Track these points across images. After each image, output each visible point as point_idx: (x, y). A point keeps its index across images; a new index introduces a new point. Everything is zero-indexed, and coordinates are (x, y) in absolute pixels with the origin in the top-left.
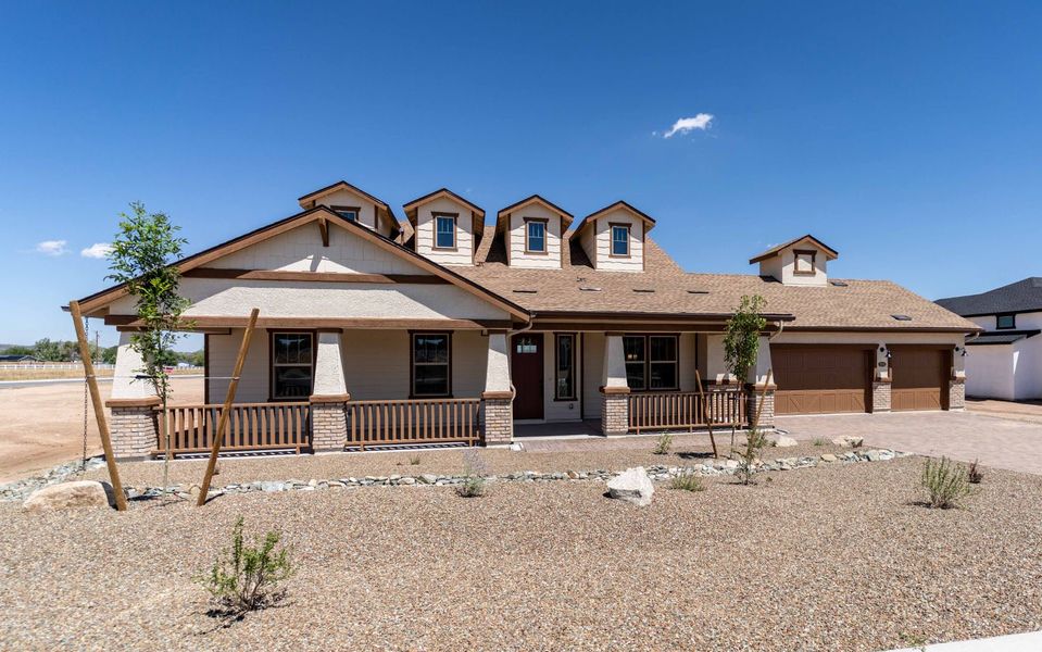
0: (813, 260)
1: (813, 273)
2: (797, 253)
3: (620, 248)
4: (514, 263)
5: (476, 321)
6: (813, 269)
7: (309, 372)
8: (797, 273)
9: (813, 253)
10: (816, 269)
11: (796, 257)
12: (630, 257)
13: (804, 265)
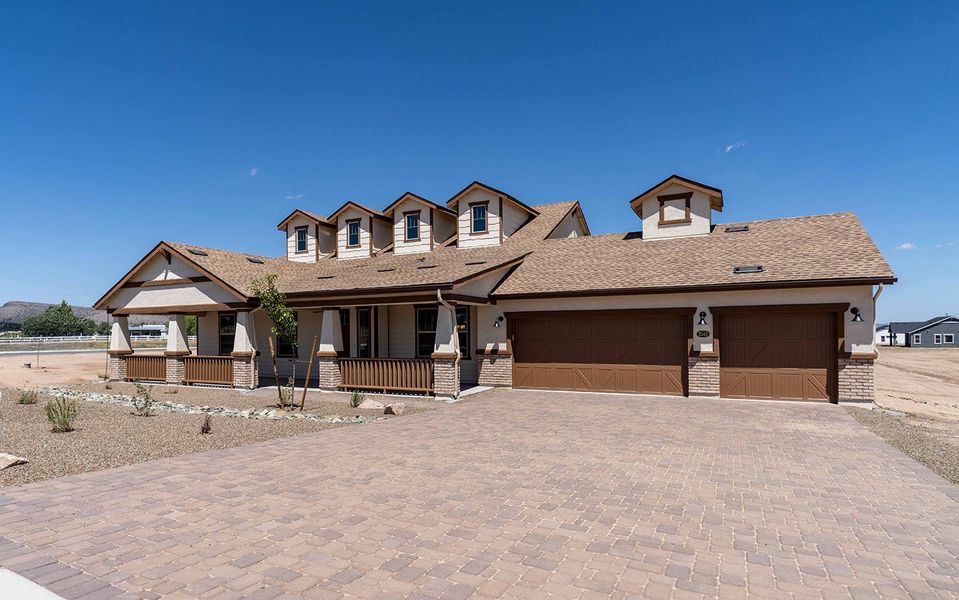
0: (688, 205)
1: (687, 221)
2: (663, 200)
3: (480, 226)
4: (398, 251)
5: (227, 304)
6: (687, 216)
7: (232, 338)
8: (662, 224)
9: (687, 196)
10: (692, 215)
11: (662, 204)
12: (487, 233)
13: (673, 212)
